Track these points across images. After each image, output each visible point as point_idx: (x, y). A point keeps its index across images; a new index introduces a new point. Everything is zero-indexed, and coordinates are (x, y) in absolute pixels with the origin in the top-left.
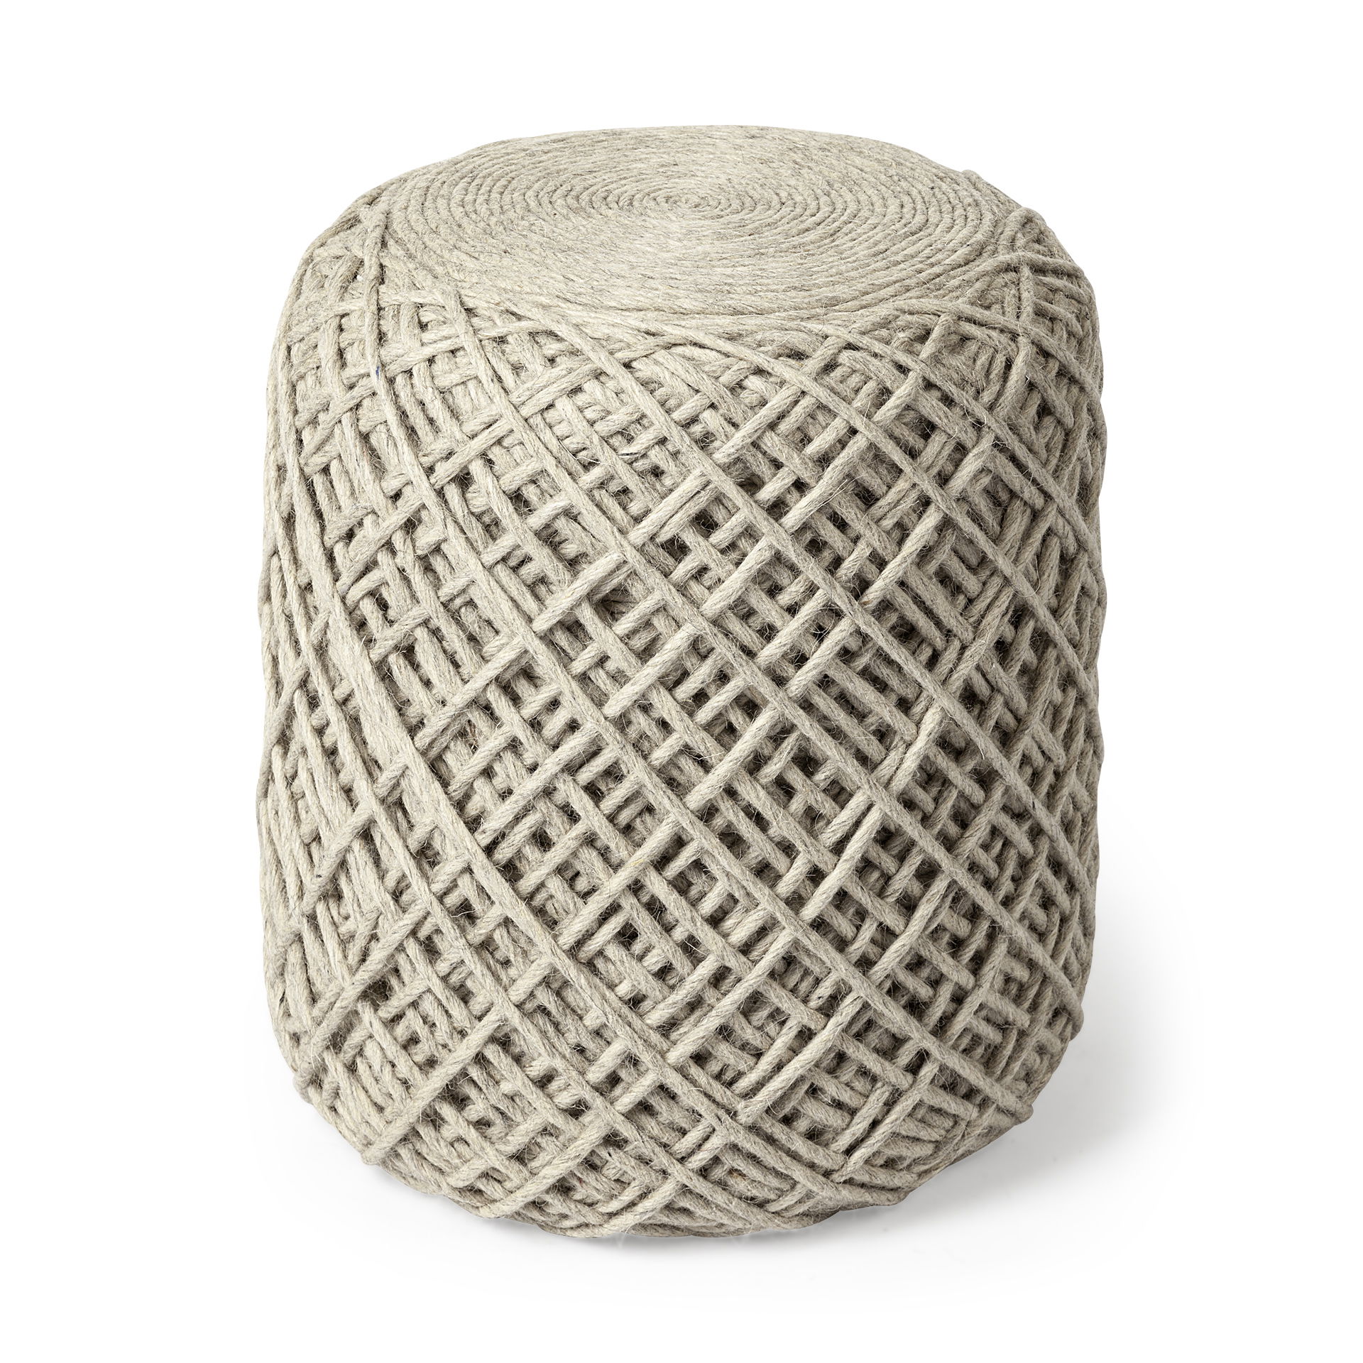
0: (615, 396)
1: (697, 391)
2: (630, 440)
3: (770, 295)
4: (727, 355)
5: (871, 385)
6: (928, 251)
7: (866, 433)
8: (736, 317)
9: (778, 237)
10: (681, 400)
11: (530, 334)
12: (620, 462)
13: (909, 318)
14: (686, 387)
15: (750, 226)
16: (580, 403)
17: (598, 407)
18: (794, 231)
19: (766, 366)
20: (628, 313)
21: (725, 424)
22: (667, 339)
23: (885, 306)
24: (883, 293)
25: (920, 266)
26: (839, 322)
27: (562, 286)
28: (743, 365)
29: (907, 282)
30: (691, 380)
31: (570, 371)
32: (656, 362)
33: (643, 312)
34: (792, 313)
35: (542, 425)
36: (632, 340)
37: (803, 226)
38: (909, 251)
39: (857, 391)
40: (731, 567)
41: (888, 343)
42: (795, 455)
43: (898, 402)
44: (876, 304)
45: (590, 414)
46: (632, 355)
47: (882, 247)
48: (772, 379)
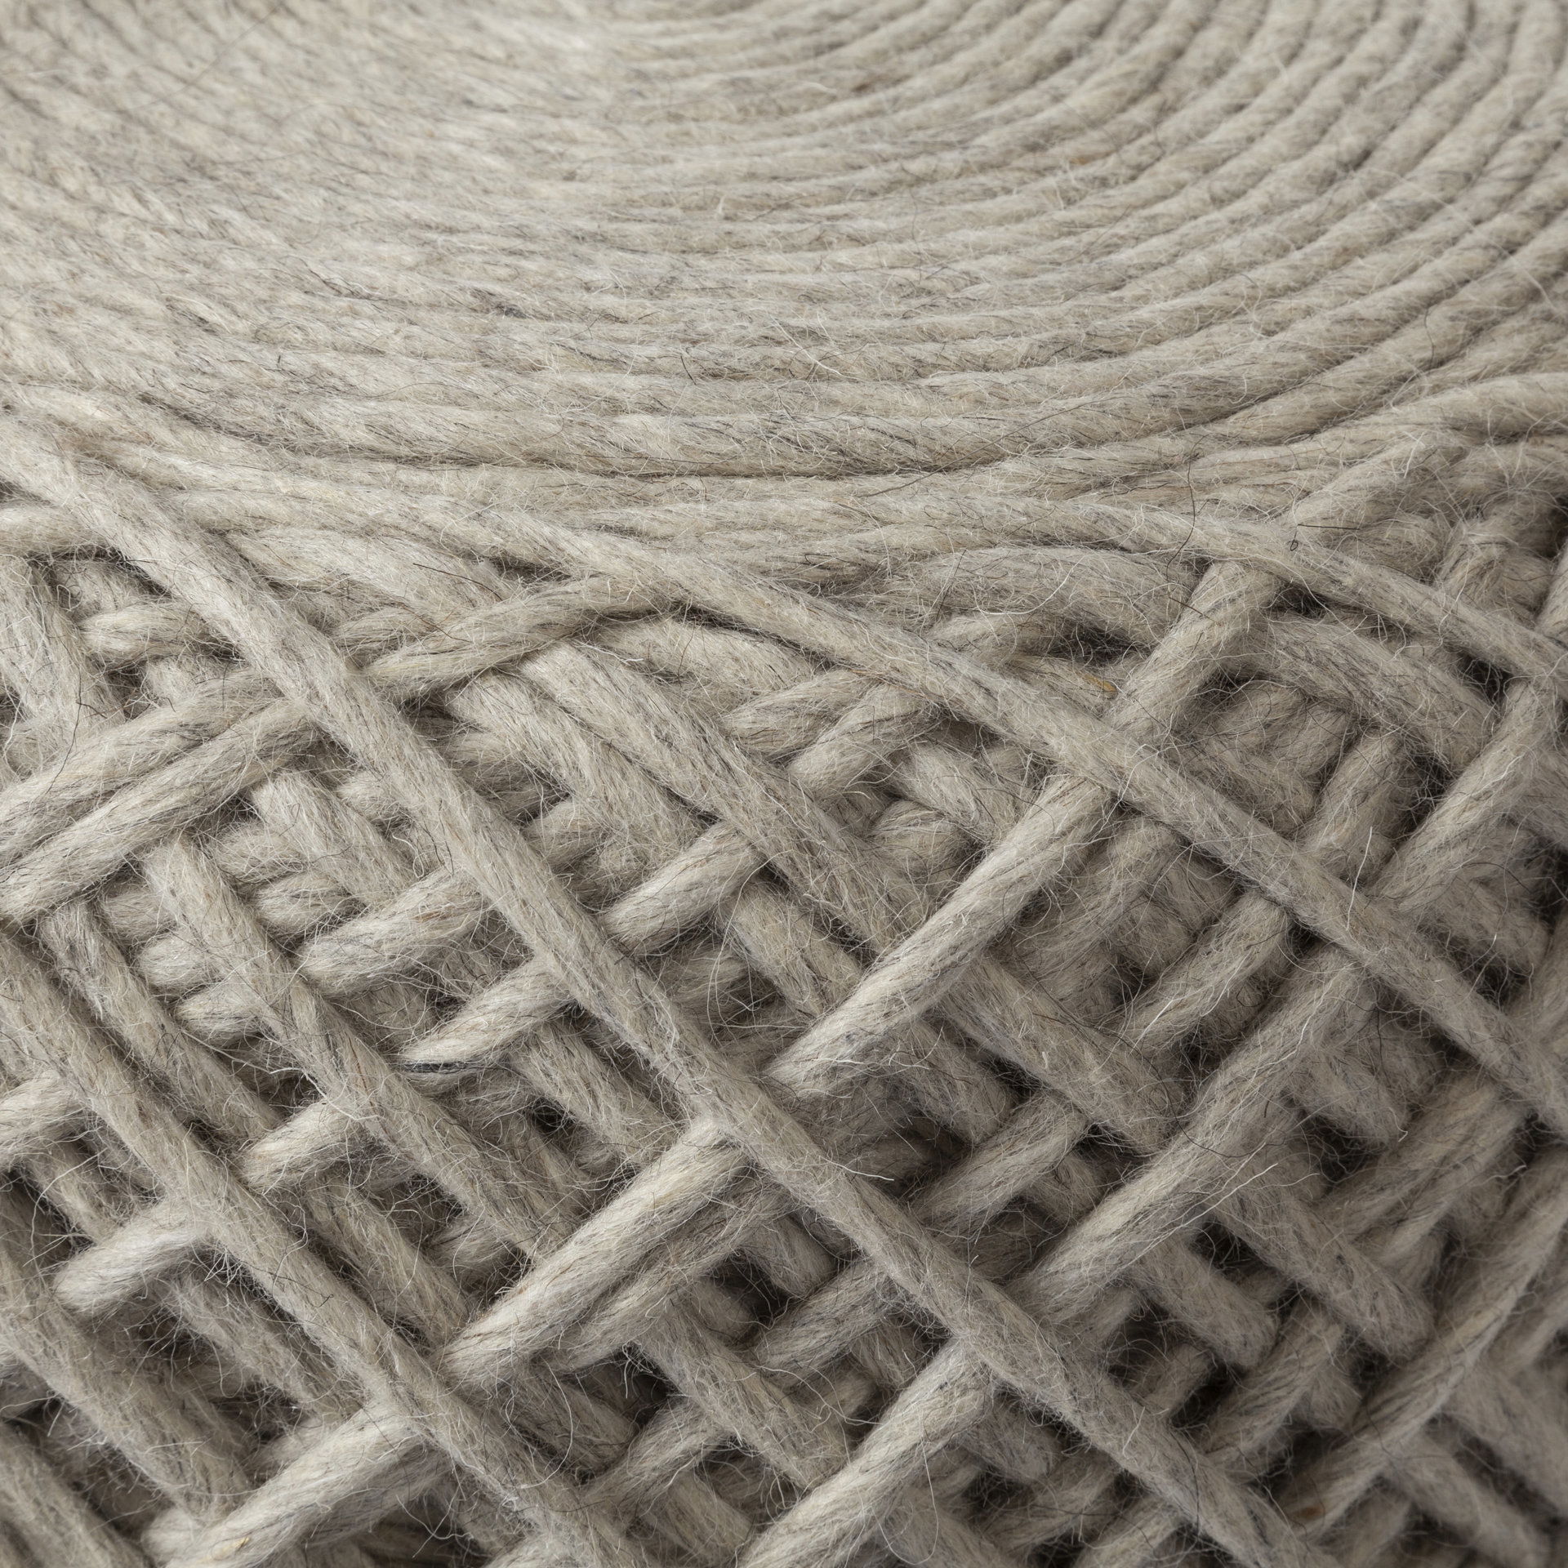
0: (374, 839)
1: (708, 819)
2: (444, 1006)
3: (975, 382)
4: (822, 661)
5: (1373, 753)
6: (1514, 153)
7: (1355, 947)
8: (844, 485)
9: (961, 98)
10: (642, 858)
11: (36, 560)
12: (407, 1097)
13: (1499, 457)
14: (661, 806)
15: (856, 50)
16: (241, 867)
17: (309, 883)
18: (1017, 68)
19: (976, 706)
20: (419, 477)
21: (818, 944)
22: (580, 594)
23: (1410, 410)
24: (1394, 353)
25: (1505, 222)
26: (1248, 496)
27: (163, 348)
28: (885, 703)
29: (1471, 296)
30: (680, 778)
31: (197, 736)
32: (541, 695)
33: (483, 473)
34: (1069, 458)
35: (92, 944)
36: (439, 601)
37: (1044, 47)
38: (1452, 153)
39: (1322, 778)
40: (833, 1445)
41: (1427, 574)
42: (1089, 1056)
43: (1472, 817)
44: (1374, 405)
45: (279, 906)
46: (444, 669)
47: (1348, 138)
48: (995, 758)
